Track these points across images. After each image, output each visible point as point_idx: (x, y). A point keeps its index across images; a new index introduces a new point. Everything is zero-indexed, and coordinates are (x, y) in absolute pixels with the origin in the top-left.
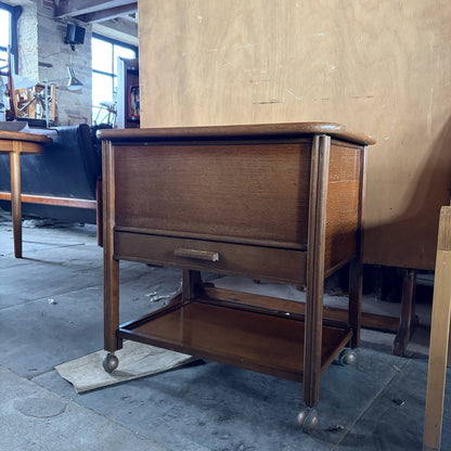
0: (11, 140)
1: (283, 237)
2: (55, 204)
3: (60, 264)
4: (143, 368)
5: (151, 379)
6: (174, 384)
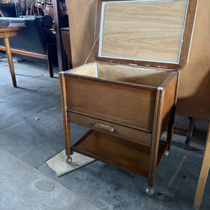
0: (4, 32)
3: (35, 91)
6: (95, 170)
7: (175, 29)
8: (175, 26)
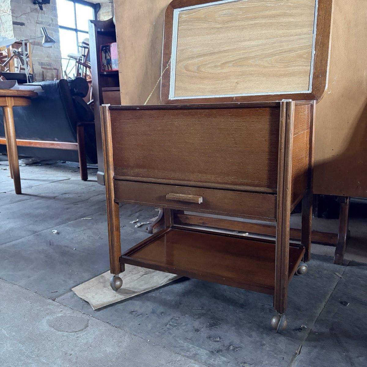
0: (4, 96)
1: (256, 182)
2: (43, 146)
3: (54, 198)
4: (141, 286)
5: (150, 294)
6: (168, 298)
7: (300, 35)
8: (298, 31)
